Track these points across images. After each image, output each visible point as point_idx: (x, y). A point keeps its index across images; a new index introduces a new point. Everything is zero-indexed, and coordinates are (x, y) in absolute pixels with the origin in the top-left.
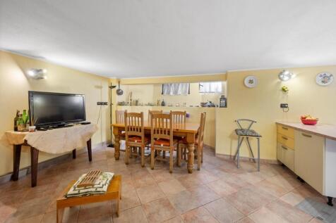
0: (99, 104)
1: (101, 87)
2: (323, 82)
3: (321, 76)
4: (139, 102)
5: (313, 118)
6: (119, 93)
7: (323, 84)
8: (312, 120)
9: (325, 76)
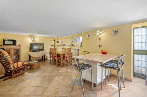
0: (51, 46)
1: (52, 41)
2: (115, 34)
3: (114, 31)
4: (65, 45)
5: (106, 51)
6: (58, 42)
7: (115, 35)
8: (105, 52)
9: (116, 31)
